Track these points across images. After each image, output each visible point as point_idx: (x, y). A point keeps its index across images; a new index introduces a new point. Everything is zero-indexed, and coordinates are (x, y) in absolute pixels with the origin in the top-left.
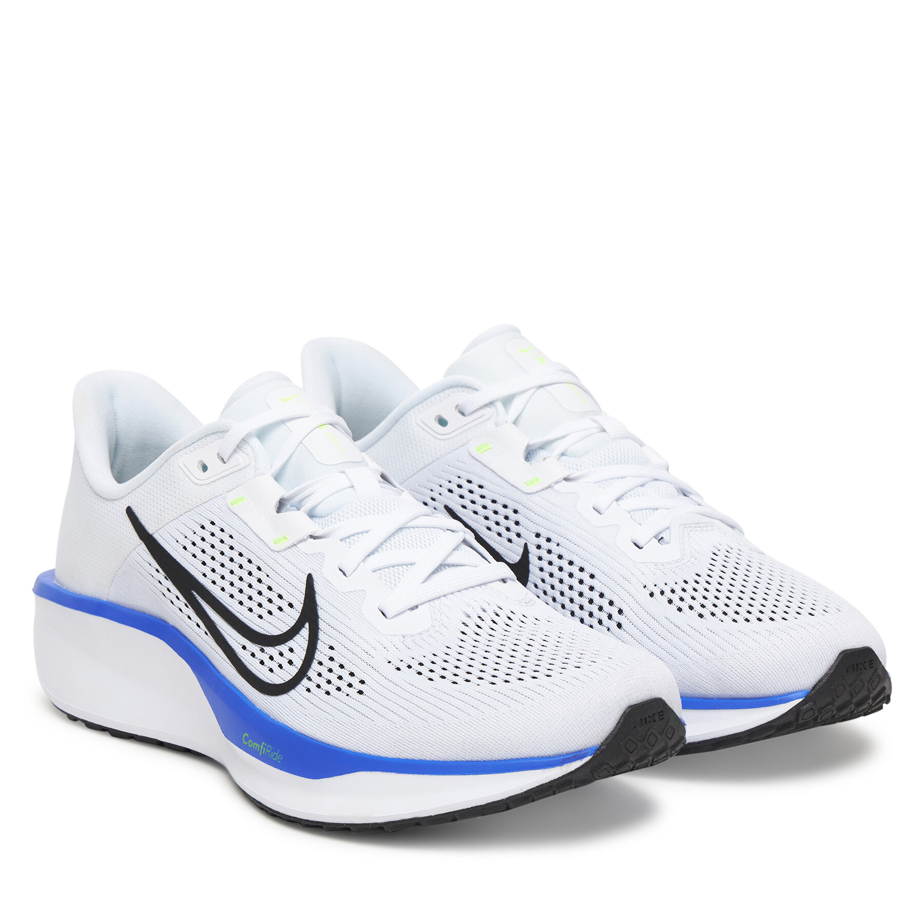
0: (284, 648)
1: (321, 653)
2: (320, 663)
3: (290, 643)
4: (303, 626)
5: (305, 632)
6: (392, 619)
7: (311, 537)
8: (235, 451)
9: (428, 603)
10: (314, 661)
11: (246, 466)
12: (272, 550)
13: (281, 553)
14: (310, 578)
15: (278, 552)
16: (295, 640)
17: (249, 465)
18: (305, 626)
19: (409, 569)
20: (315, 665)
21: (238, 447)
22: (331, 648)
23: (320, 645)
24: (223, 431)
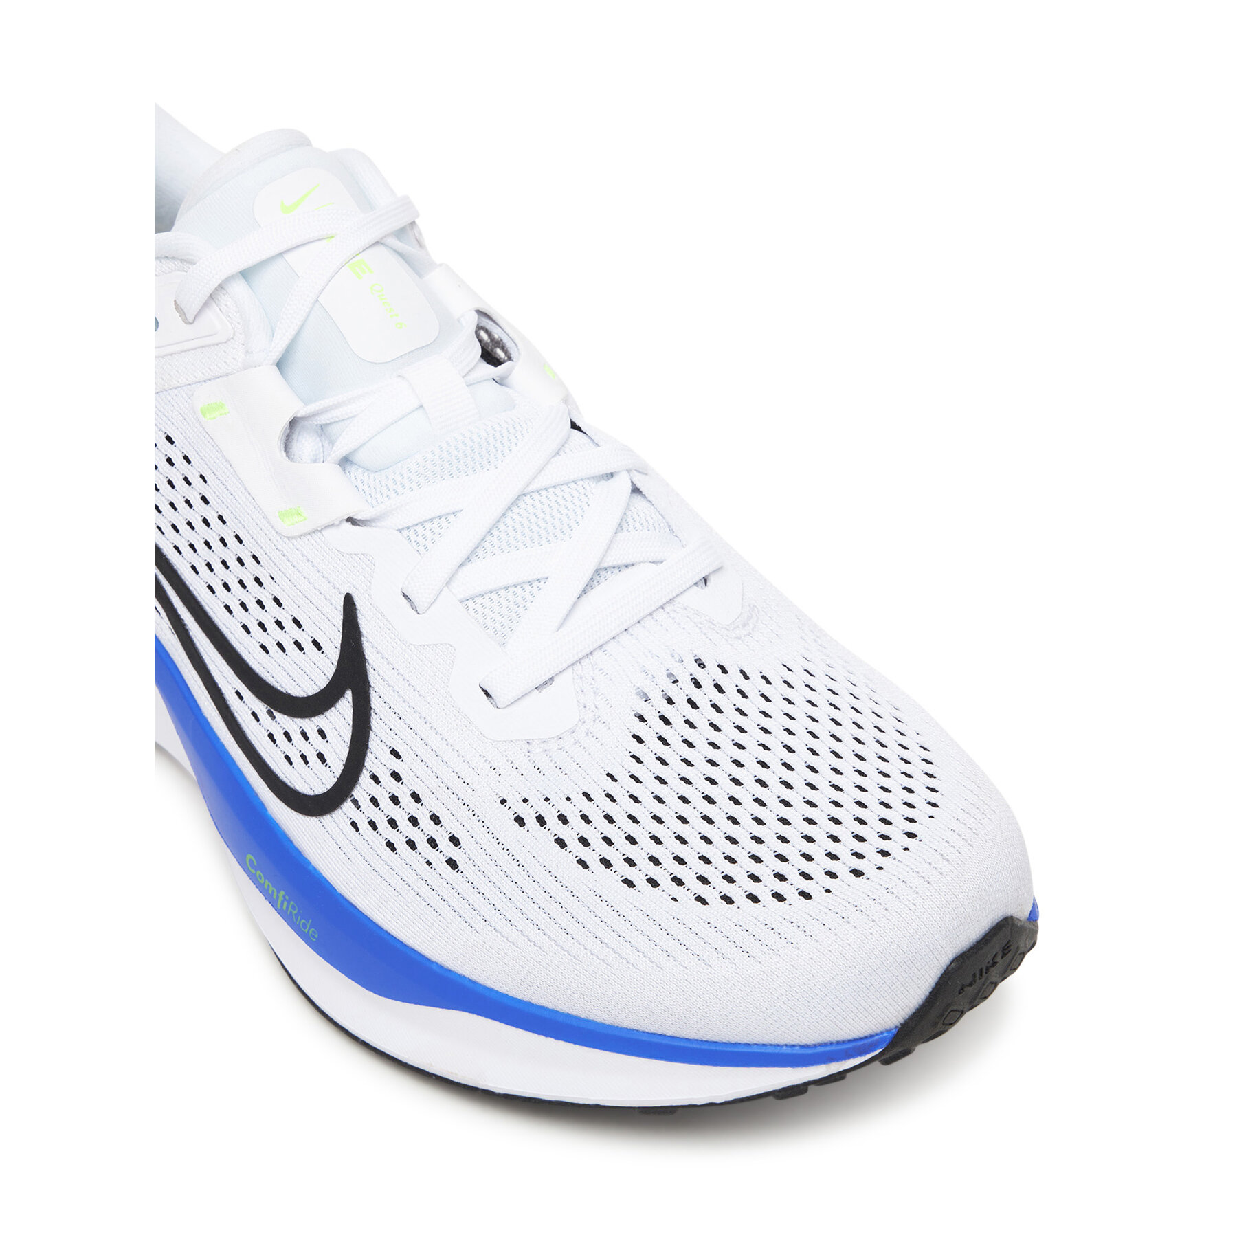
0: (310, 725)
1: (377, 760)
2: (375, 779)
3: (320, 721)
4: (342, 695)
5: (345, 706)
6: (506, 709)
7: (351, 520)
8: (206, 304)
9: (570, 670)
10: (364, 770)
11: (228, 340)
12: (281, 535)
13: (294, 541)
14: (349, 602)
15: (288, 538)
16: (329, 717)
17: (232, 338)
18: (346, 696)
19: (535, 590)
20: (365, 779)
21: (211, 296)
22: (395, 753)
23: (373, 742)
24: (185, 261)
